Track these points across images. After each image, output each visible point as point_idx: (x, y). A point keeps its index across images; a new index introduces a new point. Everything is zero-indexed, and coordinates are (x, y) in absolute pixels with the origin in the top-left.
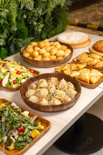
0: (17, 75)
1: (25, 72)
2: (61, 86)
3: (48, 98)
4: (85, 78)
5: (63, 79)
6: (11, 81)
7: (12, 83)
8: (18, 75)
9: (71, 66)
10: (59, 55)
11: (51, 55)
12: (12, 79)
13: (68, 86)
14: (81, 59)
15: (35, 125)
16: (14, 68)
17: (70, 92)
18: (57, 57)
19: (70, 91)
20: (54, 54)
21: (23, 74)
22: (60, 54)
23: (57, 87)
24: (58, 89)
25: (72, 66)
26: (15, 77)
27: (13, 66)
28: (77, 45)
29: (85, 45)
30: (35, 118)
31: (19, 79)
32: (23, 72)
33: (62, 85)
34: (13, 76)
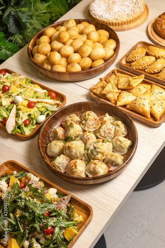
0: (28, 109)
1: (41, 102)
2: (104, 132)
3: (85, 157)
4: (143, 109)
5: (107, 114)
6: (20, 122)
7: (23, 126)
8: (31, 109)
9: (117, 78)
10: (95, 58)
11: (82, 58)
12: (22, 119)
13: (115, 129)
14: (133, 60)
15: (69, 218)
16: (23, 96)
17: (119, 143)
18: (93, 61)
19: (120, 141)
20: (88, 55)
21: (39, 105)
22: (98, 55)
23: (98, 134)
24: (100, 137)
25: (120, 79)
26: (26, 114)
27: (20, 90)
28: (125, 24)
29: (139, 21)
30: (67, 199)
31: (33, 117)
32: (38, 102)
33: (106, 129)
34: (23, 113)
